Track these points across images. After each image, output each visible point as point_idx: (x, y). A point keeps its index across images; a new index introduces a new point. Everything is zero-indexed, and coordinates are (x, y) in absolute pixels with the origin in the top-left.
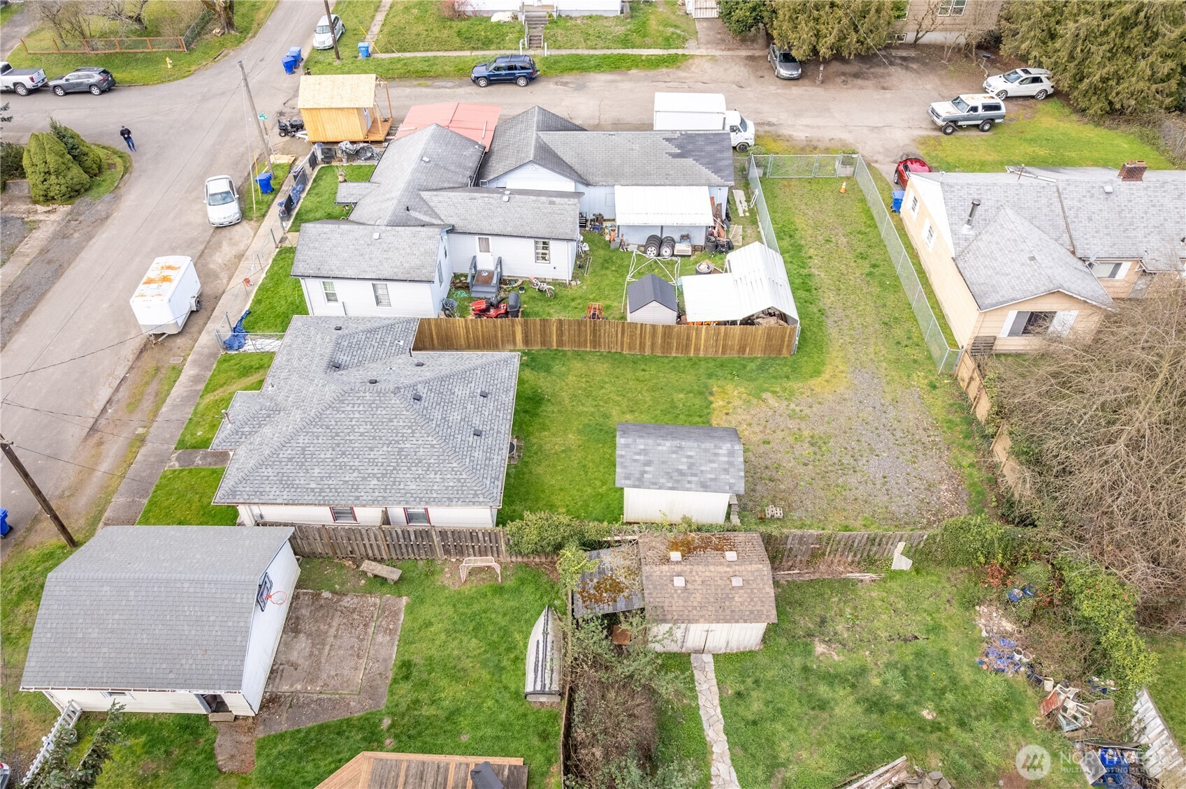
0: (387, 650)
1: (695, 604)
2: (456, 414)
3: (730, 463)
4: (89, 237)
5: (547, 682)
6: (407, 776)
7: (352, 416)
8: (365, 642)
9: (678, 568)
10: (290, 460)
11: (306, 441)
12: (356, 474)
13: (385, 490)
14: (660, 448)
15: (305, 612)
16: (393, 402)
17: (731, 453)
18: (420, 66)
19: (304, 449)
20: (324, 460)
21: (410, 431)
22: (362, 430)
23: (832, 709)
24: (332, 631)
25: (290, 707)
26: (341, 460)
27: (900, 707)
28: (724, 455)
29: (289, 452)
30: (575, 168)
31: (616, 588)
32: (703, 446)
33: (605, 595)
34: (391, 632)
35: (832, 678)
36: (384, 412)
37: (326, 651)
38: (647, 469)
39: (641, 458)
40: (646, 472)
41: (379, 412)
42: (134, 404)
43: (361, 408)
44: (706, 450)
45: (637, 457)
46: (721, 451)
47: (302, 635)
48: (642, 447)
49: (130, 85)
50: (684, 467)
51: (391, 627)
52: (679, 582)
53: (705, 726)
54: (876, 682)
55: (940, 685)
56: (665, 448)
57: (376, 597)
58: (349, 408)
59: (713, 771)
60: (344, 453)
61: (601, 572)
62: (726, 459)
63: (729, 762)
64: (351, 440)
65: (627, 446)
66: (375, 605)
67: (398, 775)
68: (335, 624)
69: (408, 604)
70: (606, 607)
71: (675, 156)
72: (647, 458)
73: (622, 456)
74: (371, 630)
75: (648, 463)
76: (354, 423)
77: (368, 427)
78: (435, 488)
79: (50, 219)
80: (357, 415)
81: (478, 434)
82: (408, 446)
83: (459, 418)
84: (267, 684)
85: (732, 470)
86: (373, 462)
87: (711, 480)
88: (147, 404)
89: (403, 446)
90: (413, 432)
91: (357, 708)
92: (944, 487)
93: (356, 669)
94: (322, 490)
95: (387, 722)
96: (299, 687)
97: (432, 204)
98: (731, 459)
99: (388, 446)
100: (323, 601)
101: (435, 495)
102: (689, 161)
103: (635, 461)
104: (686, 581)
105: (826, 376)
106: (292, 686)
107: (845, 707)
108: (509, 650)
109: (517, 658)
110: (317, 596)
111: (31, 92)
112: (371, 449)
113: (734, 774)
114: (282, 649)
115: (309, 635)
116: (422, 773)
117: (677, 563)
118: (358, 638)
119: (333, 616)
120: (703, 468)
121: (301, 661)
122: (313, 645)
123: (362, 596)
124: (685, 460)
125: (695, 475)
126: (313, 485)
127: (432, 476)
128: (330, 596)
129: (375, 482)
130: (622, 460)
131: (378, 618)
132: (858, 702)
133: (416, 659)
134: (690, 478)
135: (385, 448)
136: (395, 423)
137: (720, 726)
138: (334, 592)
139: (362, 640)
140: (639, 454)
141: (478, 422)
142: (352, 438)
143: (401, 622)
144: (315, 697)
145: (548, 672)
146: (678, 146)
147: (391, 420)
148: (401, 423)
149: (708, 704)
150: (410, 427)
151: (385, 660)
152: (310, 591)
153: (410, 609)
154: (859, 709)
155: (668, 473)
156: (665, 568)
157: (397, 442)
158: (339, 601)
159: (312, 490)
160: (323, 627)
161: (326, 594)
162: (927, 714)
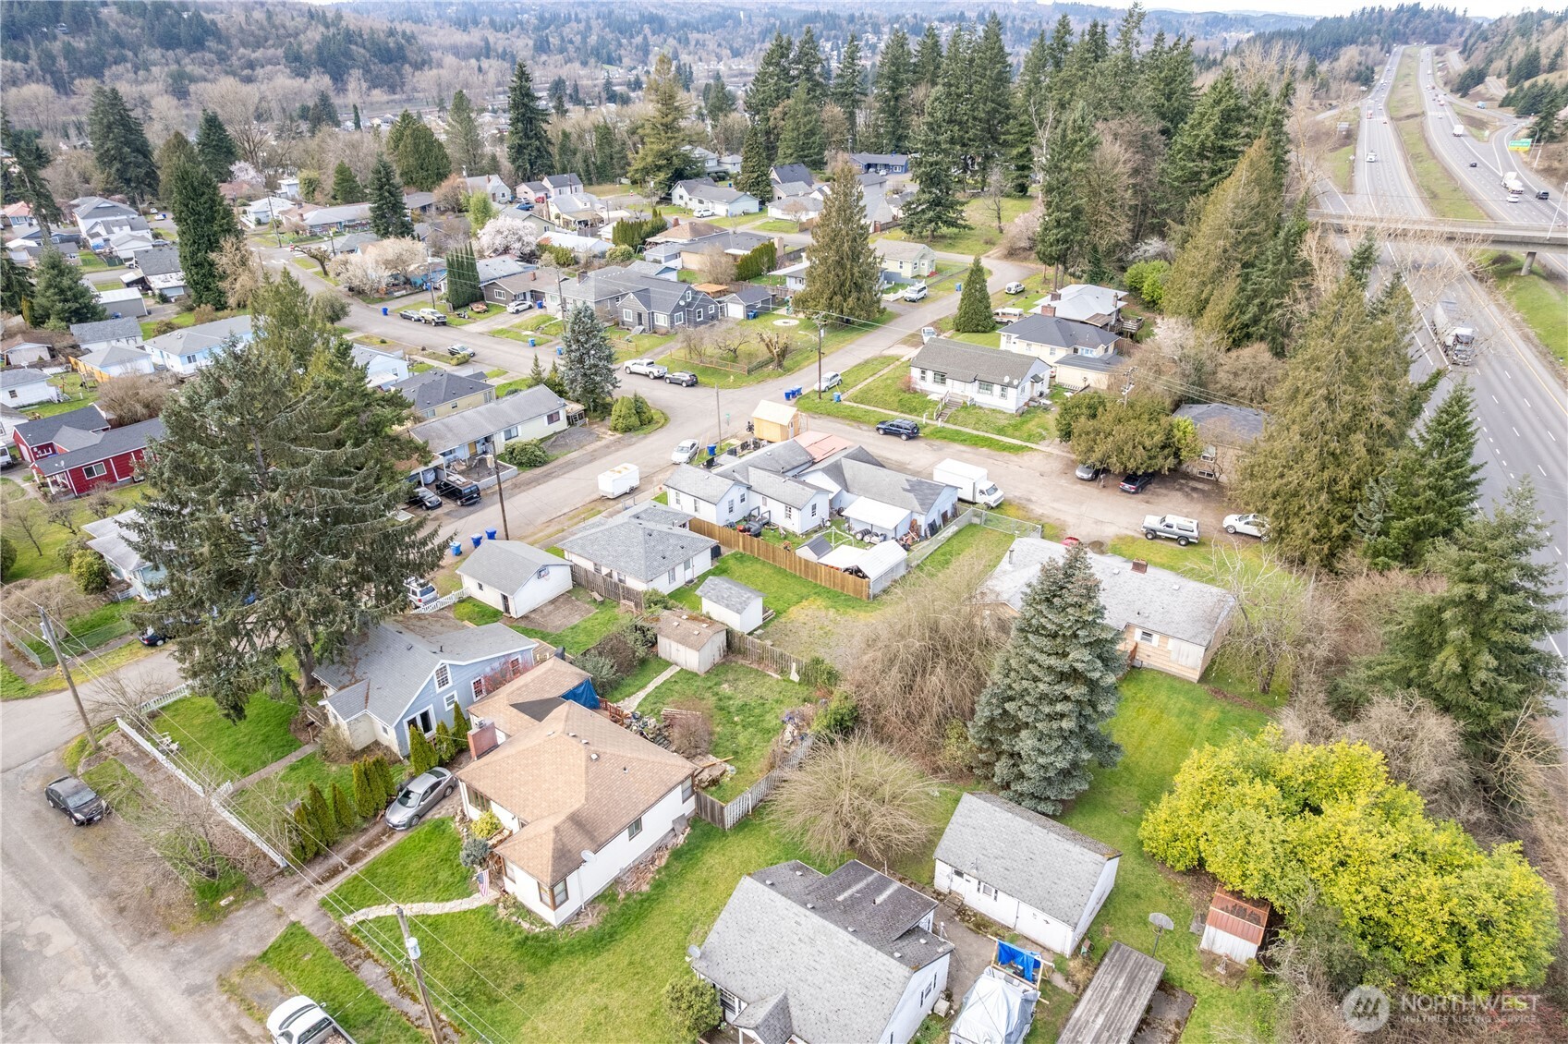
4: (617, 450)
8: (572, 615)
18: (858, 414)
24: (565, 609)
37: (556, 612)
42: (571, 518)
49: (705, 385)
51: (584, 615)
68: (568, 607)
79: (610, 437)
88: (576, 520)
102: (911, 495)
111: (655, 378)
118: (571, 613)
122: (555, 609)
131: (582, 611)
160: (563, 606)
161: (573, 598)
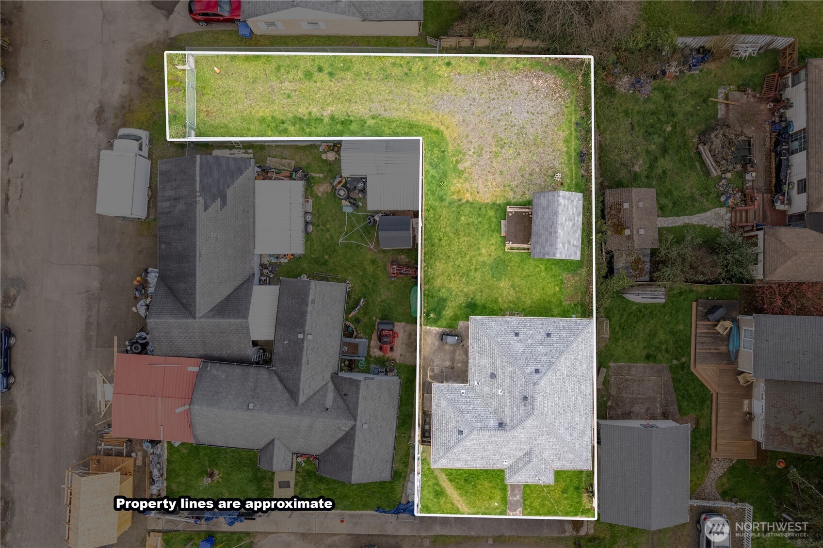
0: (640, 368)
1: (650, 225)
2: (539, 349)
3: (569, 199)
5: (661, 293)
6: (703, 349)
7: (550, 406)
8: (636, 379)
9: (635, 232)
10: (571, 435)
11: (562, 428)
12: (579, 398)
13: (586, 380)
14: (561, 235)
15: (619, 412)
16: (543, 385)
17: (564, 198)
19: (566, 429)
20: (571, 416)
21: (558, 372)
22: (557, 399)
23: (667, 169)
24: (630, 396)
25: (667, 406)
26: (572, 407)
27: (666, 140)
28: (565, 201)
29: (567, 436)
30: (237, 285)
31: (637, 261)
32: (560, 212)
33: (640, 267)
34: (630, 367)
35: (652, 167)
36: (548, 389)
37: (640, 396)
38: (572, 243)
39: (566, 246)
40: (573, 244)
41: (548, 391)
43: (546, 402)
44: (562, 211)
45: (566, 248)
46: (563, 203)
47: (632, 410)
48: (561, 245)
50: (571, 223)
51: (627, 368)
52: (642, 232)
53: (677, 225)
54: (653, 147)
55: (656, 119)
56: (562, 233)
57: (611, 379)
58: (546, 409)
59: (696, 223)
60: (568, 406)
61: (627, 268)
62: (567, 201)
63: (692, 216)
64: (562, 404)
65: (561, 253)
66: (615, 378)
67: (702, 353)
68: (626, 395)
69: (614, 362)
70: (647, 266)
71: (224, 203)
72: (567, 243)
73: (566, 256)
74: (629, 377)
75: (569, 242)
76: (553, 405)
77: (555, 396)
78: (585, 354)
80: (550, 403)
81: (549, 335)
82: (565, 372)
83: (541, 347)
84: (657, 419)
85: (572, 198)
86: (573, 389)
87: (576, 210)
89: (565, 375)
90: (558, 370)
91: (667, 376)
92: (535, 83)
93: (649, 380)
94: (586, 414)
95: (675, 362)
96: (658, 404)
97: (311, 393)
98: (567, 198)
99: (565, 383)
100: (614, 404)
101: (589, 354)
102: (230, 192)
103: (568, 249)
104: (640, 228)
105: (442, 128)
106: (658, 408)
107: (665, 163)
108: (640, 311)
109: (644, 307)
110: (611, 408)
112: (567, 392)
113: (697, 215)
114: (639, 417)
115: (632, 406)
116: (702, 343)
117: (631, 231)
118: (633, 383)
119: (621, 397)
120: (571, 213)
121: (646, 407)
122: (637, 403)
123: (611, 385)
124: (567, 223)
125: (574, 218)
126: (584, 419)
127: (580, 356)
128: (610, 401)
129: (582, 386)
130: (567, 256)
131: (622, 375)
132: (664, 158)
133: (644, 353)
134: (576, 221)
135: (566, 384)
136: (554, 381)
137: (676, 218)
138: (608, 399)
139: (635, 380)
140: (564, 246)
141: (540, 336)
142: (561, 404)
143: (624, 364)
144: (663, 396)
145: (656, 293)
146: (214, 199)
147: (553, 384)
148: (554, 378)
149: (667, 222)
150: (556, 373)
151: (645, 368)
152: (608, 412)
153: (616, 361)
154: (667, 157)
155: (574, 232)
156: (635, 238)
157: (563, 378)
158: (613, 396)
159: (586, 419)
160: (628, 400)
161: (609, 403)
162: (669, 129)
